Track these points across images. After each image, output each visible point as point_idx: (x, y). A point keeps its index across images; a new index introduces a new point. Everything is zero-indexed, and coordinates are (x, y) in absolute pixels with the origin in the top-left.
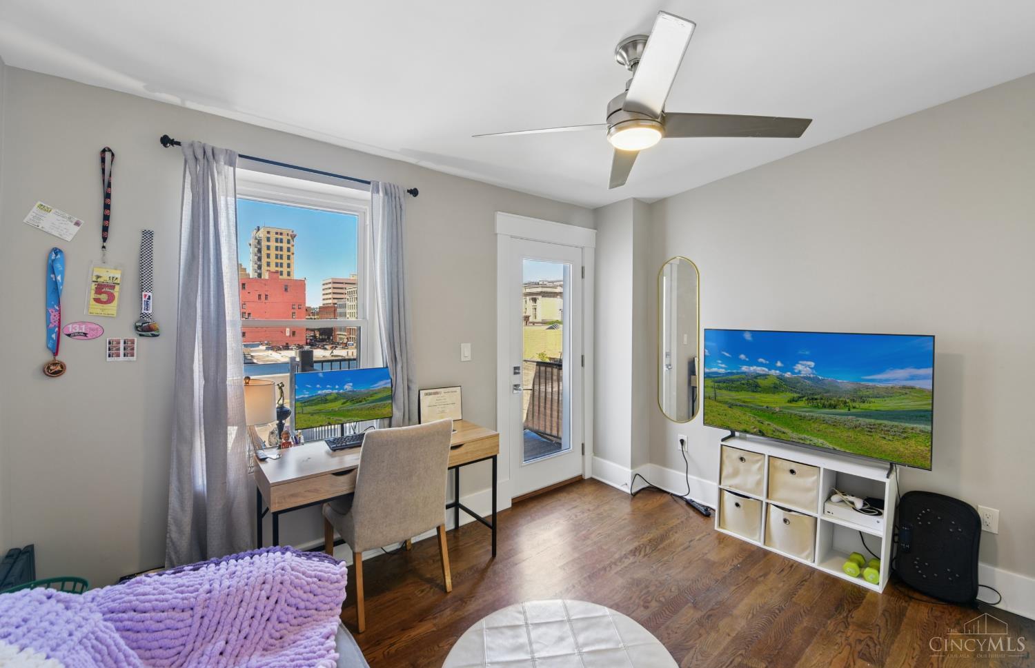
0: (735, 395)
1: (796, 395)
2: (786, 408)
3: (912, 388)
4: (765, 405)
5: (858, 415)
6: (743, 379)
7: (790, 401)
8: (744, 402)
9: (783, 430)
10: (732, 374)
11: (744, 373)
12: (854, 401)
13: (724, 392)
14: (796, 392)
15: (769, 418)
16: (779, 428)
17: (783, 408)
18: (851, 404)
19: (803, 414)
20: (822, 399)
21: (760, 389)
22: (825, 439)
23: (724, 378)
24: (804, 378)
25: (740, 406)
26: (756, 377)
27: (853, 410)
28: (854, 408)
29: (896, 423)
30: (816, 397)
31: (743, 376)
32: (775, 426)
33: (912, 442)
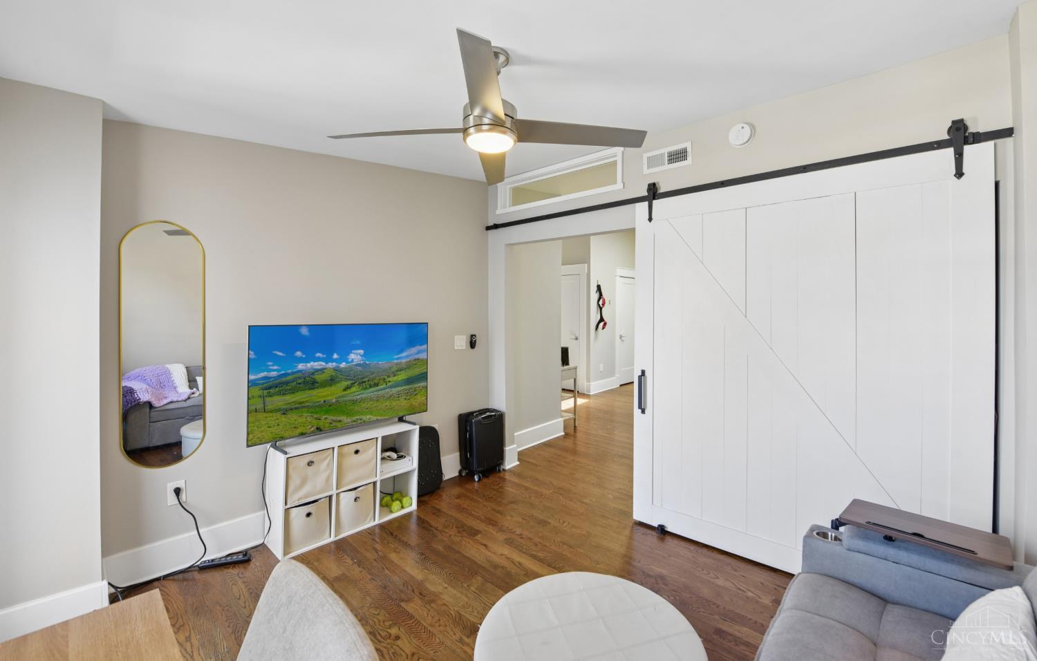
0: (289, 398)
1: (349, 383)
2: (343, 396)
3: (418, 359)
4: (322, 400)
5: (391, 387)
6: (299, 378)
7: (345, 390)
8: (300, 403)
9: (339, 418)
10: (286, 375)
11: (300, 371)
12: (389, 376)
13: (276, 398)
14: (349, 380)
15: (327, 412)
16: (335, 418)
17: (339, 397)
18: (388, 379)
19: (355, 398)
20: (369, 381)
21: (317, 385)
22: (371, 414)
23: (276, 382)
24: (356, 365)
25: (296, 408)
26: (313, 374)
27: (388, 384)
28: (389, 382)
29: (411, 386)
30: (364, 380)
31: (300, 375)
32: (332, 418)
33: (418, 396)
